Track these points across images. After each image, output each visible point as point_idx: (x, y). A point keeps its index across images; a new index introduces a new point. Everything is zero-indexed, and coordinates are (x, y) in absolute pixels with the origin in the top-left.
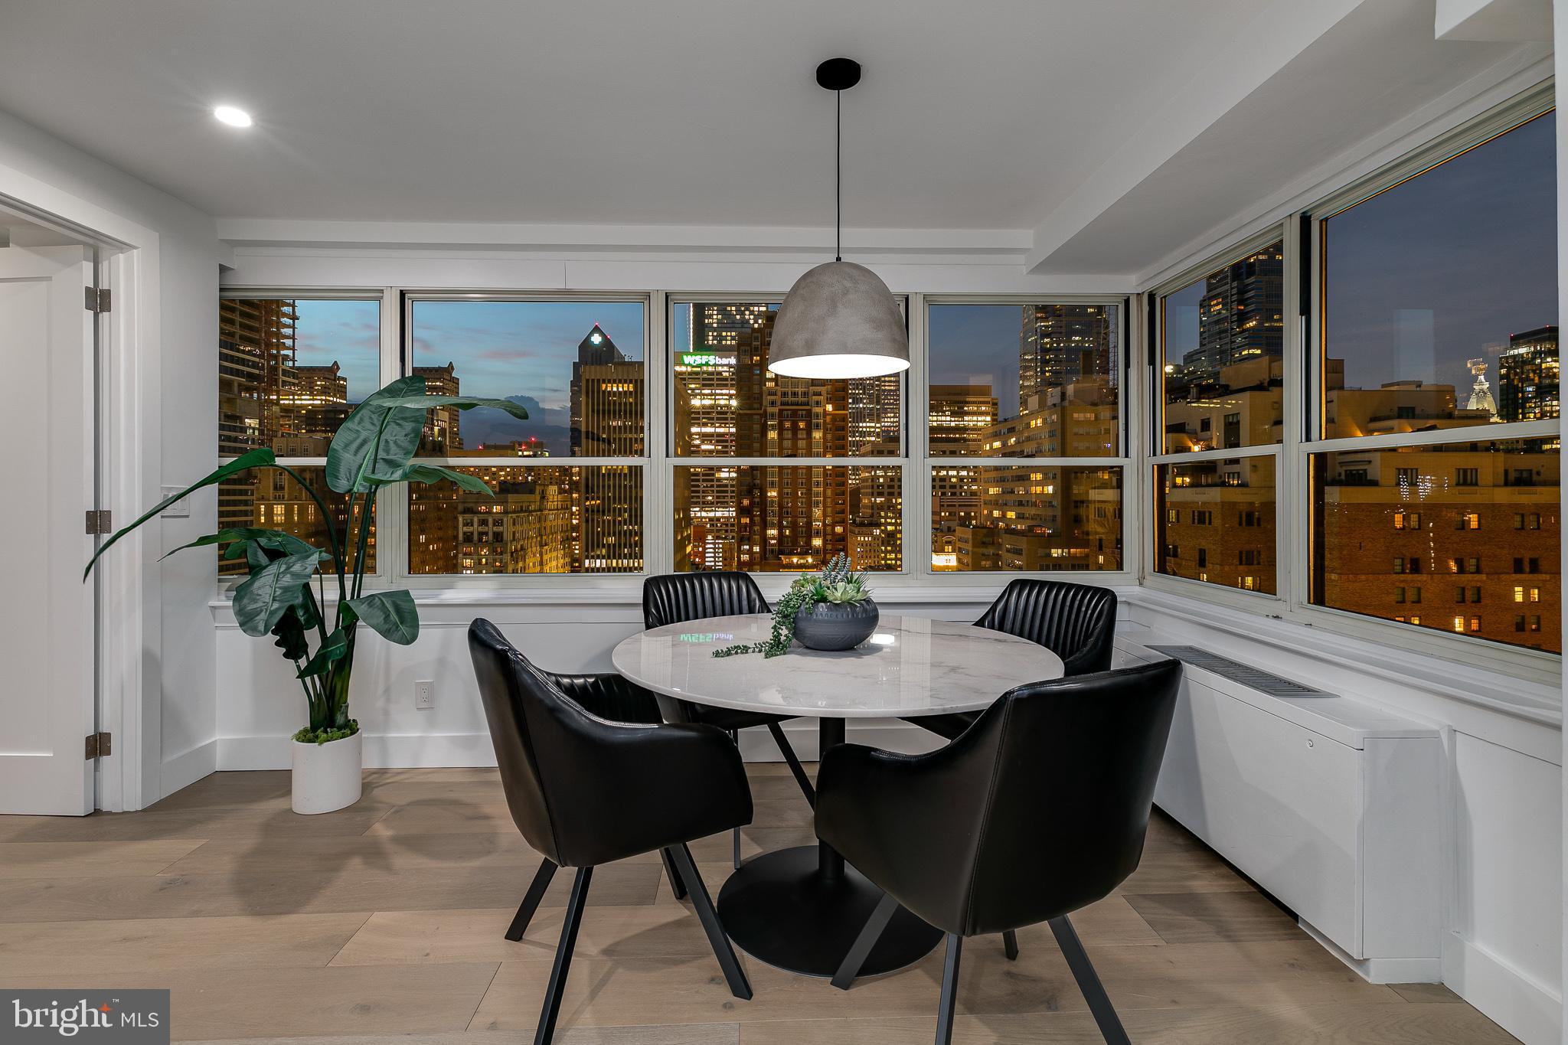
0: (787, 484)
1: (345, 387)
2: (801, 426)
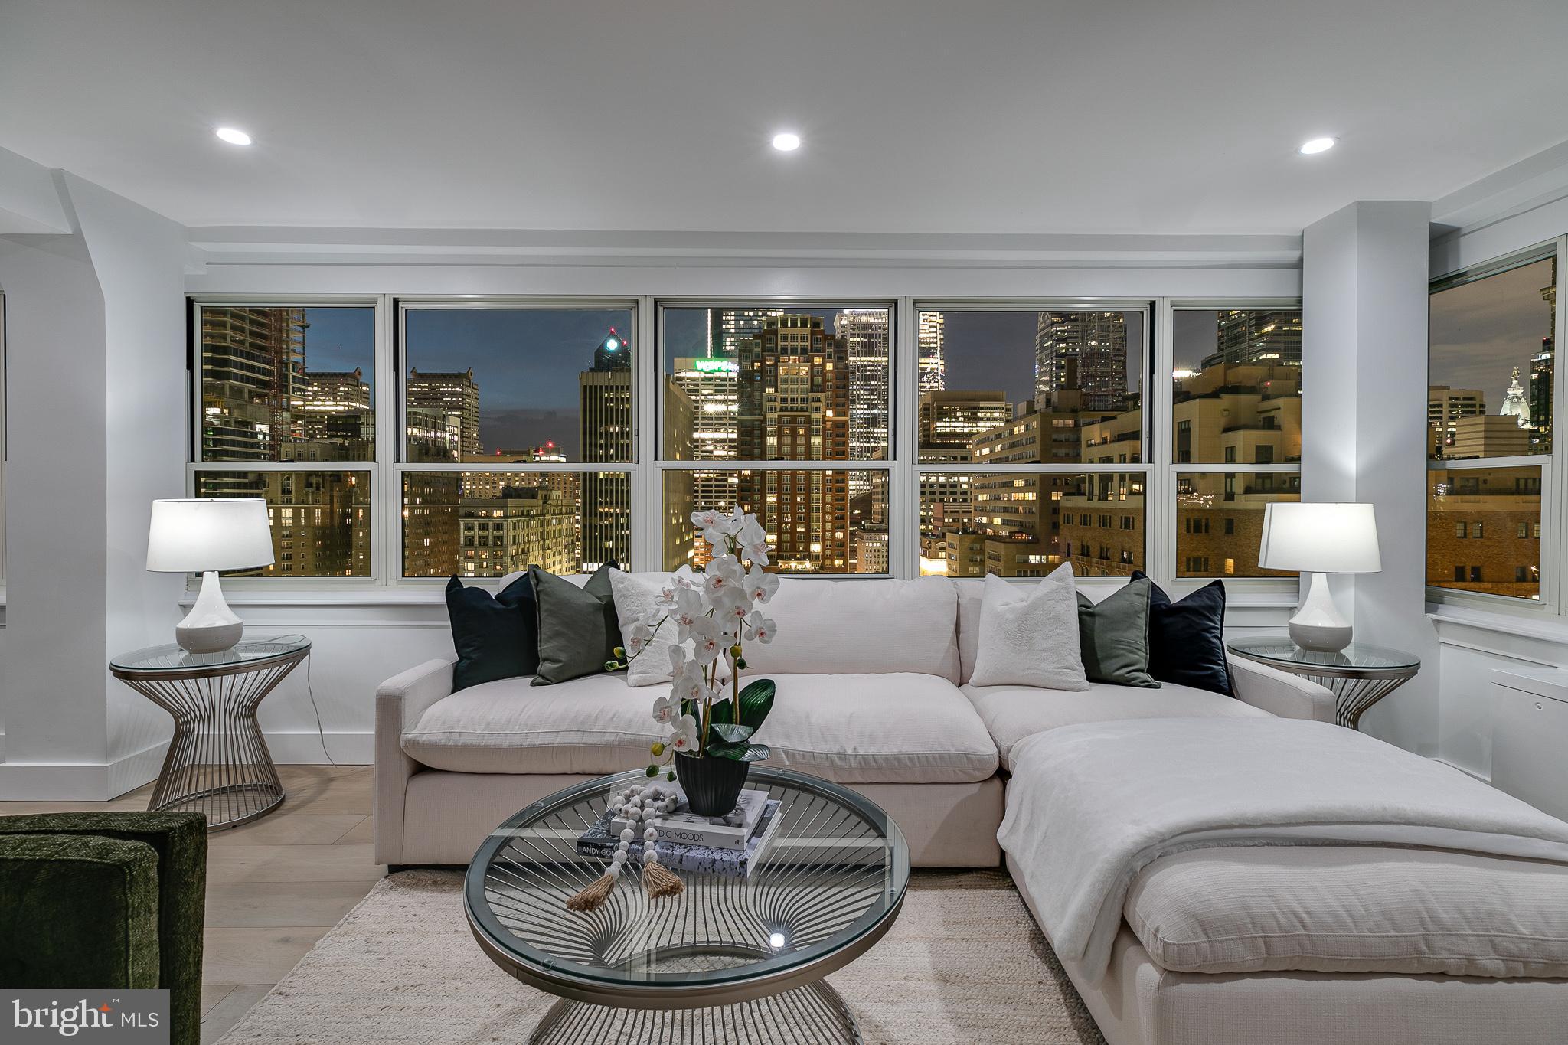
0: (787, 490)
2: (801, 433)
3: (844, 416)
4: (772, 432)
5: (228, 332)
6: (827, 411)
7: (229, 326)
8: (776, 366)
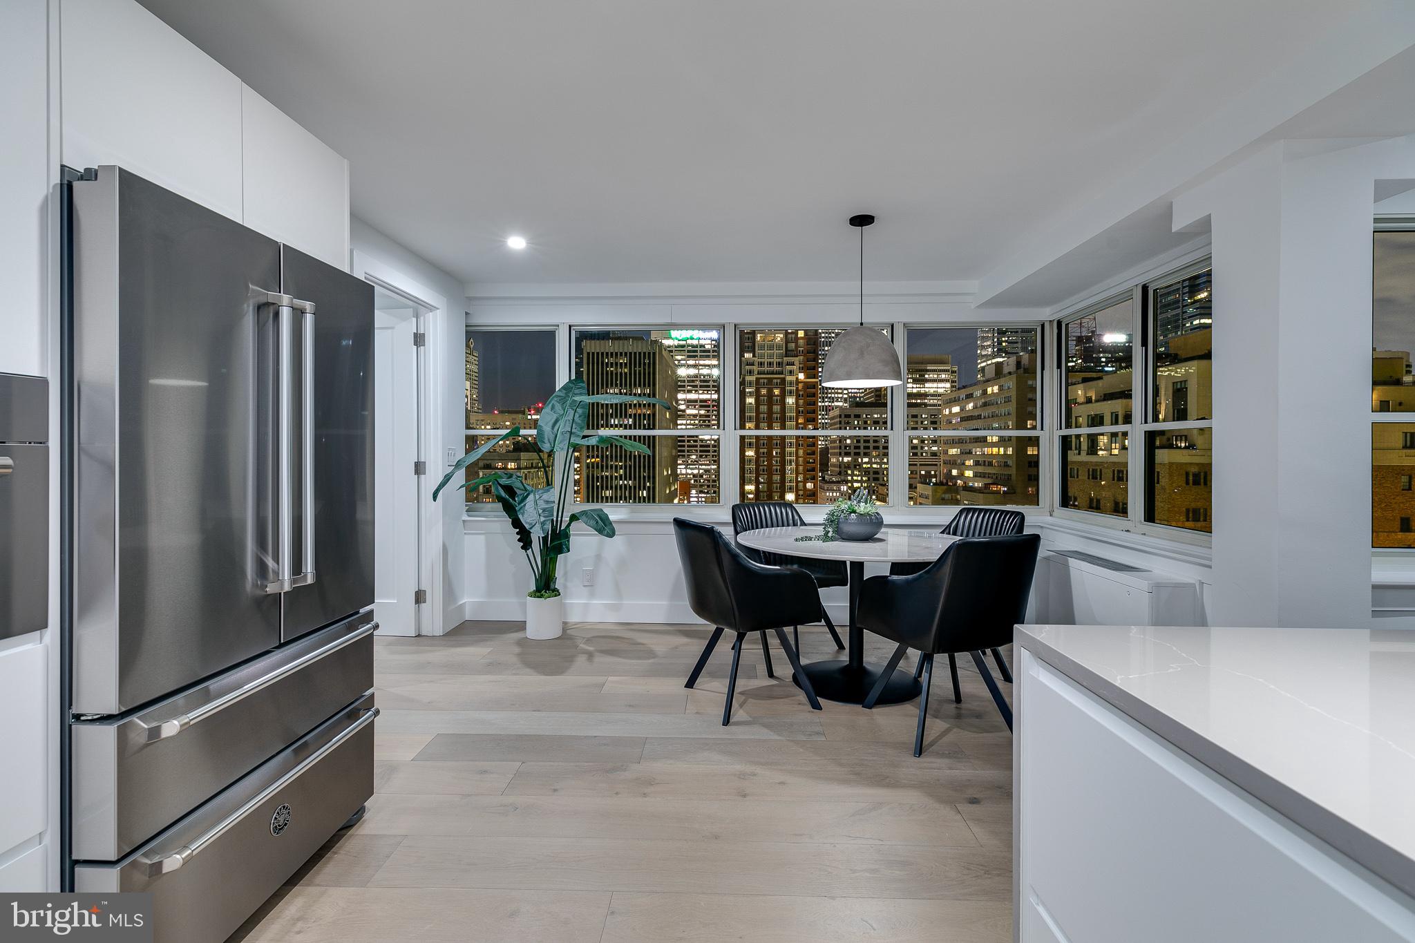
2: (777, 394)
4: (750, 392)
6: (799, 374)
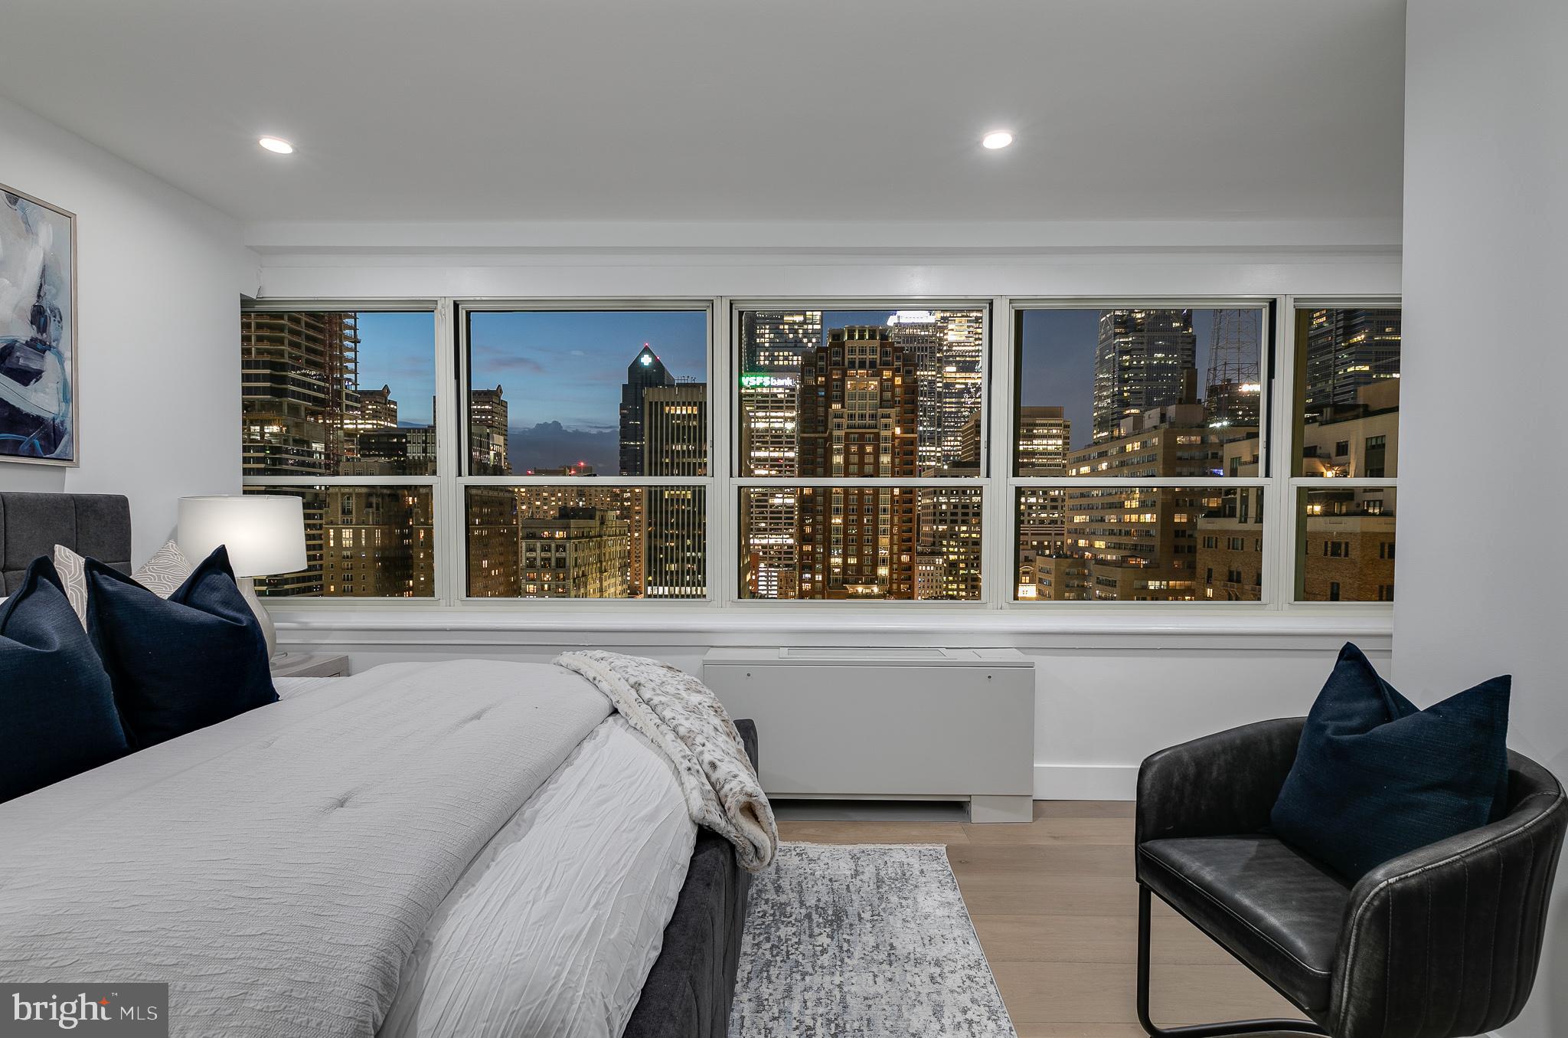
0: (853, 511)
1: (395, 411)
2: (868, 451)
3: (913, 433)
4: (838, 450)
5: (286, 348)
6: (896, 429)
7: (286, 342)
8: (843, 381)
